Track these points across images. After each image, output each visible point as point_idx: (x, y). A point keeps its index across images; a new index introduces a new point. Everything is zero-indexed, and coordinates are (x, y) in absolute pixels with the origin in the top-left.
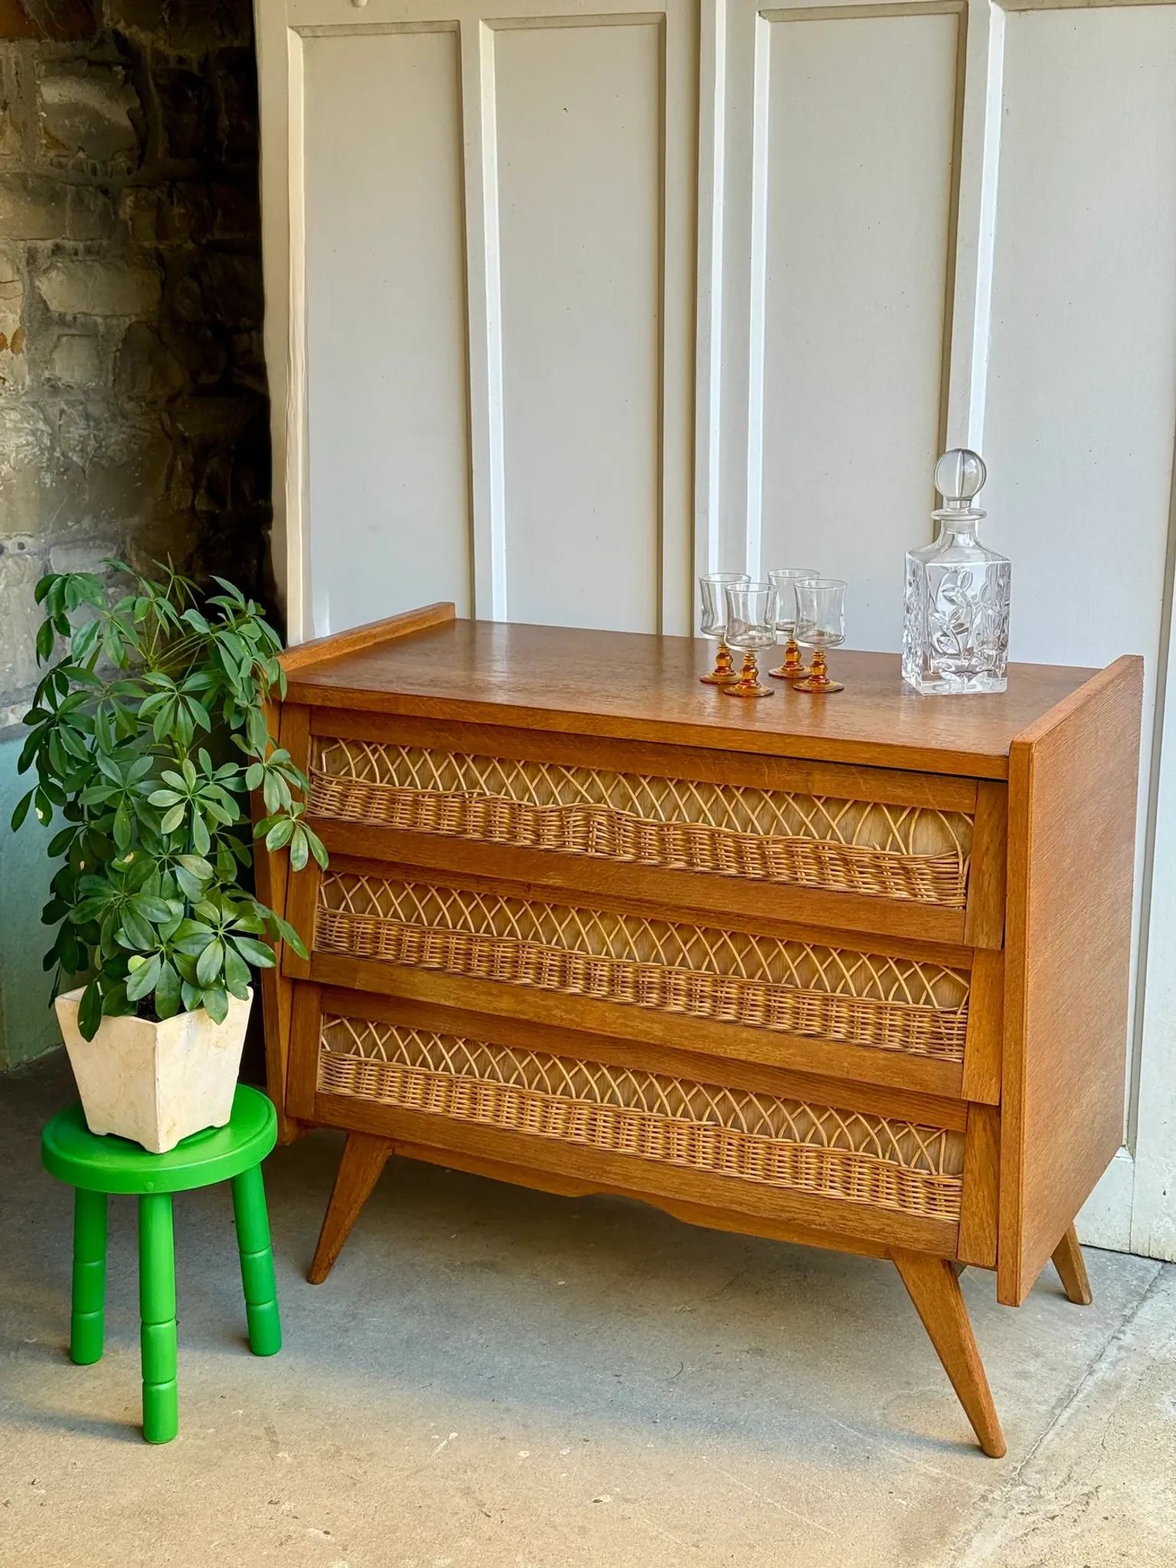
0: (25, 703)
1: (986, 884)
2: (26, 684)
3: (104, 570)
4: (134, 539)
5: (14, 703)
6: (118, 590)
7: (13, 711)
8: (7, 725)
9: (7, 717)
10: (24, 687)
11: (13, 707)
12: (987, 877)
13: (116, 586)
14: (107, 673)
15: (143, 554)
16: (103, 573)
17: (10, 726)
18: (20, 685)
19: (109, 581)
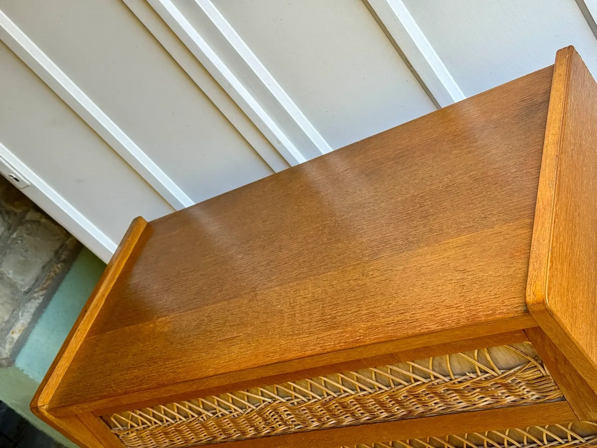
0: (16, 323)
1: (571, 381)
2: (9, 315)
3: (4, 229)
4: (7, 201)
5: (11, 329)
6: (18, 231)
7: (13, 333)
8: (15, 341)
9: (13, 338)
10: (10, 317)
11: (11, 331)
12: (568, 377)
13: (15, 230)
14: (46, 268)
15: (16, 203)
16: (5, 230)
17: (18, 340)
18: (6, 318)
19: (11, 231)
